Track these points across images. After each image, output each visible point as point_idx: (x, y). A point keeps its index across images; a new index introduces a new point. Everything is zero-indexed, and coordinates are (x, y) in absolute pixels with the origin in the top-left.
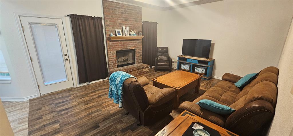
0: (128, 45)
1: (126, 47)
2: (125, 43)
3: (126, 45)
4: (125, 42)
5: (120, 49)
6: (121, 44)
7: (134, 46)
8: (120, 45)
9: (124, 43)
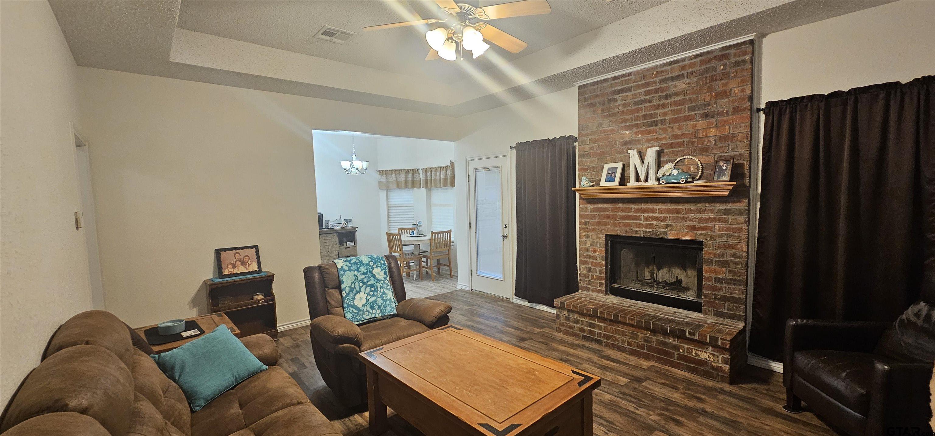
0: (657, 219)
1: (647, 226)
2: (644, 211)
3: (647, 219)
4: (643, 206)
5: (618, 231)
6: (624, 214)
7: (694, 228)
8: (622, 218)
9: (637, 211)
